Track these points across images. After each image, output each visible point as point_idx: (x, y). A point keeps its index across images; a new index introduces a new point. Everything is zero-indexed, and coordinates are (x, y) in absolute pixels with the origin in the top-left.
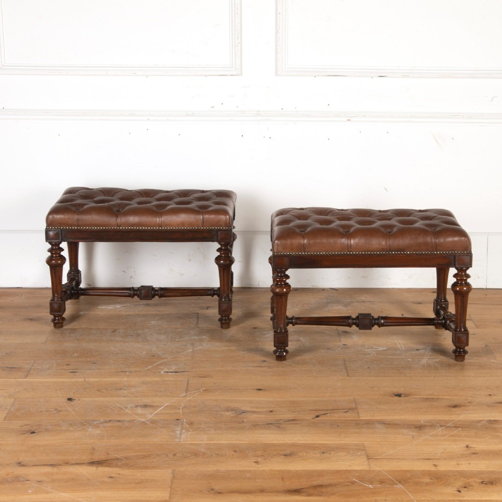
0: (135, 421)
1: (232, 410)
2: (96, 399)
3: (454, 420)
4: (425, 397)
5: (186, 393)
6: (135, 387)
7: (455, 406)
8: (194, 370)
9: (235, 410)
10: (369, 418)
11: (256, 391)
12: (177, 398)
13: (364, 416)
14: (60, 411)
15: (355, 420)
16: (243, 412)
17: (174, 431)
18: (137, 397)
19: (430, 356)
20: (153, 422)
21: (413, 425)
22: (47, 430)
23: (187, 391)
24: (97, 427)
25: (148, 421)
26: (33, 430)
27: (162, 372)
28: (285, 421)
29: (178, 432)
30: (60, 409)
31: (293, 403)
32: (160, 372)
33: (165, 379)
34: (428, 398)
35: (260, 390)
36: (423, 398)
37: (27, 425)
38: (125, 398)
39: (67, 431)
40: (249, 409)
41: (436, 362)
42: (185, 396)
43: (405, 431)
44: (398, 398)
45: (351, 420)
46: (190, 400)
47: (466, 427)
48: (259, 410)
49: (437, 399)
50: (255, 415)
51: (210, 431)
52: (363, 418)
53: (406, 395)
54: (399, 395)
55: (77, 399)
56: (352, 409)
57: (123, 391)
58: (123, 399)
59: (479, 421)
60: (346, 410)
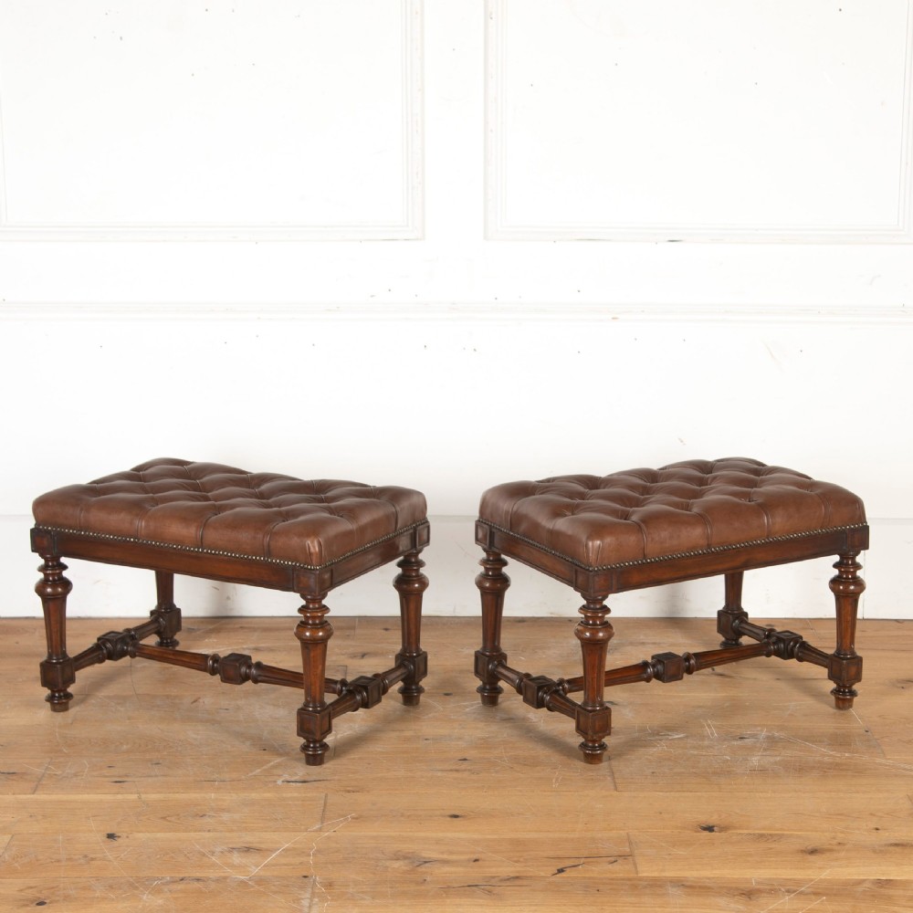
0: (228, 881)
1: (405, 858)
2: (159, 835)
3: (812, 880)
4: (757, 832)
5: (322, 823)
6: (229, 811)
7: (813, 852)
8: (336, 778)
9: (409, 858)
10: (656, 874)
11: (449, 819)
12: (305, 833)
13: (647, 871)
14: (92, 859)
15: (629, 880)
16: (426, 862)
17: (298, 900)
18: (232, 831)
19: (765, 750)
20: (260, 881)
21: (737, 889)
22: (67, 898)
23: (323, 819)
24: (158, 891)
25: (250, 879)
26: (42, 897)
27: (279, 782)
28: (501, 880)
29: (306, 903)
30: (93, 856)
31: (517, 843)
32: (275, 782)
33: (284, 795)
34: (762, 836)
35: (456, 816)
36: (754, 834)
37: (31, 888)
38: (211, 834)
39: (104, 899)
40: (434, 855)
41: (776, 763)
42: (320, 830)
43: (722, 901)
44: (706, 833)
45: (623, 879)
46: (328, 837)
47: (835, 895)
48: (454, 857)
49: (781, 836)
50: (447, 869)
51: (365, 899)
52: (645, 875)
53: (724, 829)
54: (710, 829)
55: (125, 835)
56: (624, 856)
57: (207, 820)
58: (207, 835)
59: (860, 882)
60: (612, 859)
